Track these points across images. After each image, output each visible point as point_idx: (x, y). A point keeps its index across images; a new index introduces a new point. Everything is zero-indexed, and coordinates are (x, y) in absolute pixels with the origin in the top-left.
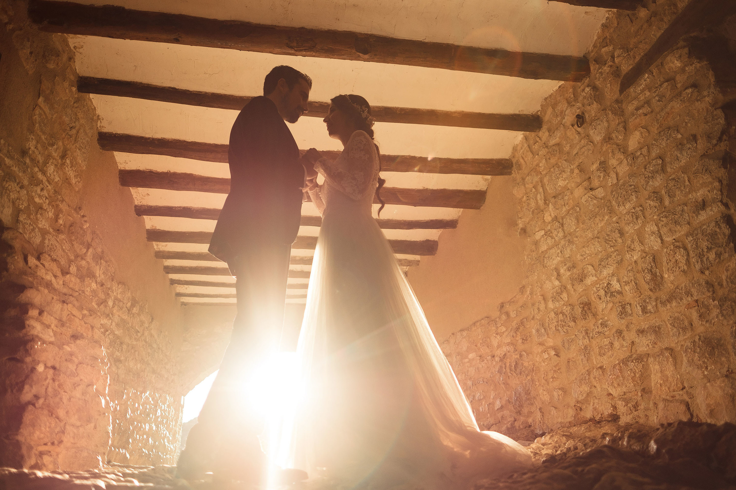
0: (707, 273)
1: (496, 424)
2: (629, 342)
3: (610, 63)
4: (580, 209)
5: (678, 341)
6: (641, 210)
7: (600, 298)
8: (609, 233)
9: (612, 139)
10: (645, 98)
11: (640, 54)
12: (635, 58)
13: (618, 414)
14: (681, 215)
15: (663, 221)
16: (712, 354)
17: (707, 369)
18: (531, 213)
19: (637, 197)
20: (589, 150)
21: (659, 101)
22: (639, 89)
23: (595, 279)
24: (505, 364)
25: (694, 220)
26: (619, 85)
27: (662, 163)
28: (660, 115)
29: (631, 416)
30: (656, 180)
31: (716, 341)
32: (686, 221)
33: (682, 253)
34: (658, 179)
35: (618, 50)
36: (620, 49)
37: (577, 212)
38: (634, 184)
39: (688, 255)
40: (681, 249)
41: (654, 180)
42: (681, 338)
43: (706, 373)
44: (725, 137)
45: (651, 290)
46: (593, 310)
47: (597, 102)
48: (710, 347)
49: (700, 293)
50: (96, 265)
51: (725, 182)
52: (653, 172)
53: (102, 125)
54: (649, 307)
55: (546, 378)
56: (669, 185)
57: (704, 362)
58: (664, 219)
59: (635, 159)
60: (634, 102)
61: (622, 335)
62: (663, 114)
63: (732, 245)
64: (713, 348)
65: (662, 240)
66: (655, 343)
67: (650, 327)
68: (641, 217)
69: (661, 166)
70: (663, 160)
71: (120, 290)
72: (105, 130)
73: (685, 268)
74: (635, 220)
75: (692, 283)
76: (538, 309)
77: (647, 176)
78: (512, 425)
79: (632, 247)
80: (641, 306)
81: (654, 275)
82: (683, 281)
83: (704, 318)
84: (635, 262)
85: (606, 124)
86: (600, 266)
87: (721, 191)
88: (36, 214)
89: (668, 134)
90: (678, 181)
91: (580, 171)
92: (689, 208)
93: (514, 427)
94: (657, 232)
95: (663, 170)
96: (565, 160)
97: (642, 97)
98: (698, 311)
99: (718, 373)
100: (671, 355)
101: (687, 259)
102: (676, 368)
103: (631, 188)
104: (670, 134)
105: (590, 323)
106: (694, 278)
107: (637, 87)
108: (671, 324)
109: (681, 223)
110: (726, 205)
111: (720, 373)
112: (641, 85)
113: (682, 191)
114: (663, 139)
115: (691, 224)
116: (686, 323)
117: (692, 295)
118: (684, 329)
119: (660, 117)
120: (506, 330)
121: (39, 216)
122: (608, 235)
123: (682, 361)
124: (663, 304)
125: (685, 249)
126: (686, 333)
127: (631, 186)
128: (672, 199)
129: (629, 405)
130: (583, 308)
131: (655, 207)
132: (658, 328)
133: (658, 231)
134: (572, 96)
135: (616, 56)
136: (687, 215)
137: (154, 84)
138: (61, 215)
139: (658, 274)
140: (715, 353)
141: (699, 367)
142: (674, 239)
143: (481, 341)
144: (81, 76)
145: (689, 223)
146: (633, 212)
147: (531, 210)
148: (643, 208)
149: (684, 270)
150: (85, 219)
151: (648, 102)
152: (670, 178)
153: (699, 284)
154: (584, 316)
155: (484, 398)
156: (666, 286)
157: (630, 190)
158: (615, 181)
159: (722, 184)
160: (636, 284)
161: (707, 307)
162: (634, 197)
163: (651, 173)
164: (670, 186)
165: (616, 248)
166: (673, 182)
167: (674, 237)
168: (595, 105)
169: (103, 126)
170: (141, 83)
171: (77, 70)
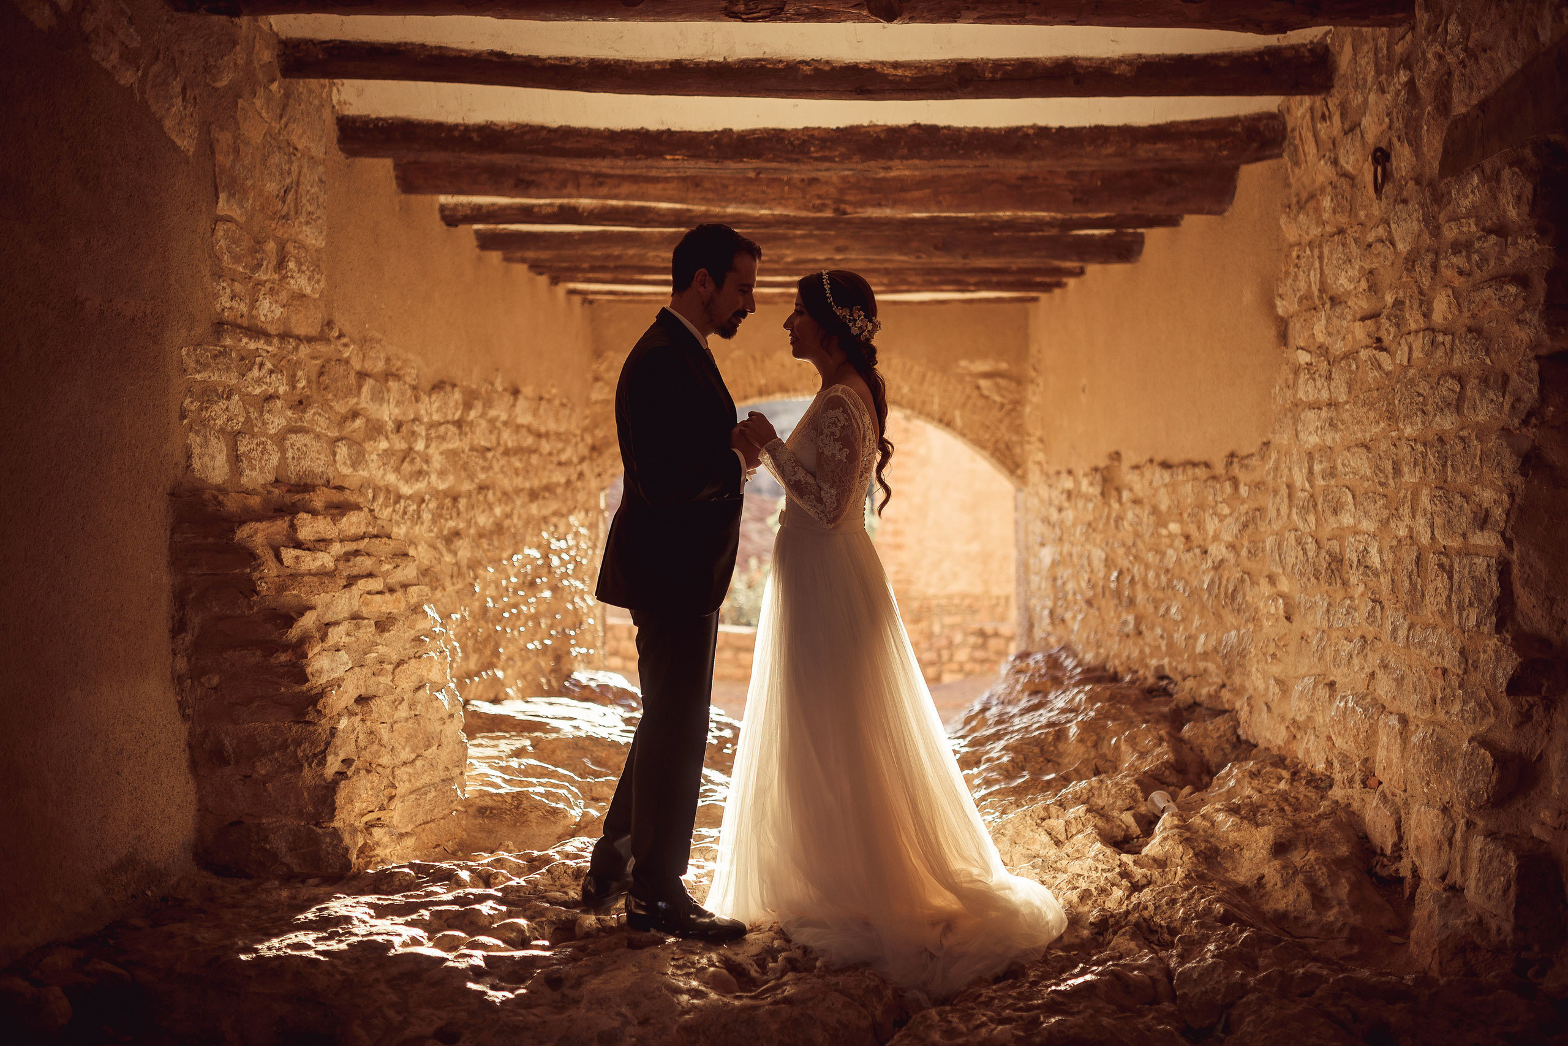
1: (1195, 677)
4: (1358, 368)
7: (1351, 566)
8: (1382, 455)
9: (1415, 270)
10: (1468, 234)
13: (1331, 779)
14: (1458, 514)
15: (1436, 506)
16: (1438, 766)
18: (1296, 300)
19: (1423, 423)
20: (1387, 256)
23: (1352, 522)
24: (1220, 579)
25: (1469, 537)
27: (1459, 394)
29: (1344, 793)
30: (1445, 420)
32: (1461, 529)
33: (1446, 579)
34: (1448, 420)
37: (1352, 372)
39: (1451, 589)
40: (1447, 572)
41: (1442, 417)
42: (1419, 714)
44: (1533, 420)
45: (1406, 606)
46: (1343, 575)
48: (1438, 755)
49: (1451, 662)
50: (381, 405)
51: (1518, 500)
52: (1444, 399)
53: (342, 99)
54: (1400, 633)
55: (1264, 650)
56: (1456, 445)
57: (1427, 772)
59: (1434, 344)
60: (1453, 226)
61: (1365, 650)
63: (1494, 618)
64: (1442, 758)
65: (1432, 534)
66: (1394, 698)
67: (1395, 667)
68: (1420, 465)
69: (1457, 398)
70: (1461, 388)
71: (435, 406)
72: (351, 111)
73: (1445, 608)
74: (1413, 464)
76: (1279, 509)
77: (1437, 400)
78: (1216, 692)
79: (1402, 511)
80: (1393, 623)
83: (1445, 705)
86: (1362, 506)
87: (1508, 515)
88: (261, 413)
90: (1468, 448)
91: (1370, 288)
92: (1470, 509)
93: (1219, 697)
94: (1430, 516)
95: (1458, 409)
97: (1465, 227)
98: (1443, 688)
101: (1449, 596)
102: (1402, 758)
103: (1419, 400)
104: (1477, 348)
105: (1336, 595)
109: (1455, 527)
110: (1509, 543)
112: (1467, 197)
113: (1468, 472)
114: (1467, 351)
115: (1466, 540)
116: (1428, 696)
117: (1443, 657)
118: (1424, 704)
119: (1474, 301)
120: (1231, 514)
121: (266, 416)
122: (1380, 458)
125: (1450, 577)
126: (1424, 712)
127: (1420, 392)
128: (1454, 475)
129: (1345, 774)
136: (1464, 519)
137: (454, 46)
138: (300, 373)
140: (1443, 766)
142: (1444, 547)
143: (1189, 510)
144: (283, 37)
145: (1464, 536)
146: (1413, 448)
147: (1298, 295)
149: (1442, 611)
150: (345, 340)
152: (1461, 433)
153: (1454, 647)
154: (1331, 576)
155: (1183, 620)
157: (1417, 404)
158: (1405, 361)
159: (1513, 500)
161: (1453, 691)
162: (1419, 420)
164: (1457, 449)
165: (1385, 490)
167: (1445, 543)
169: (345, 103)
170: (423, 46)
171: (274, 27)
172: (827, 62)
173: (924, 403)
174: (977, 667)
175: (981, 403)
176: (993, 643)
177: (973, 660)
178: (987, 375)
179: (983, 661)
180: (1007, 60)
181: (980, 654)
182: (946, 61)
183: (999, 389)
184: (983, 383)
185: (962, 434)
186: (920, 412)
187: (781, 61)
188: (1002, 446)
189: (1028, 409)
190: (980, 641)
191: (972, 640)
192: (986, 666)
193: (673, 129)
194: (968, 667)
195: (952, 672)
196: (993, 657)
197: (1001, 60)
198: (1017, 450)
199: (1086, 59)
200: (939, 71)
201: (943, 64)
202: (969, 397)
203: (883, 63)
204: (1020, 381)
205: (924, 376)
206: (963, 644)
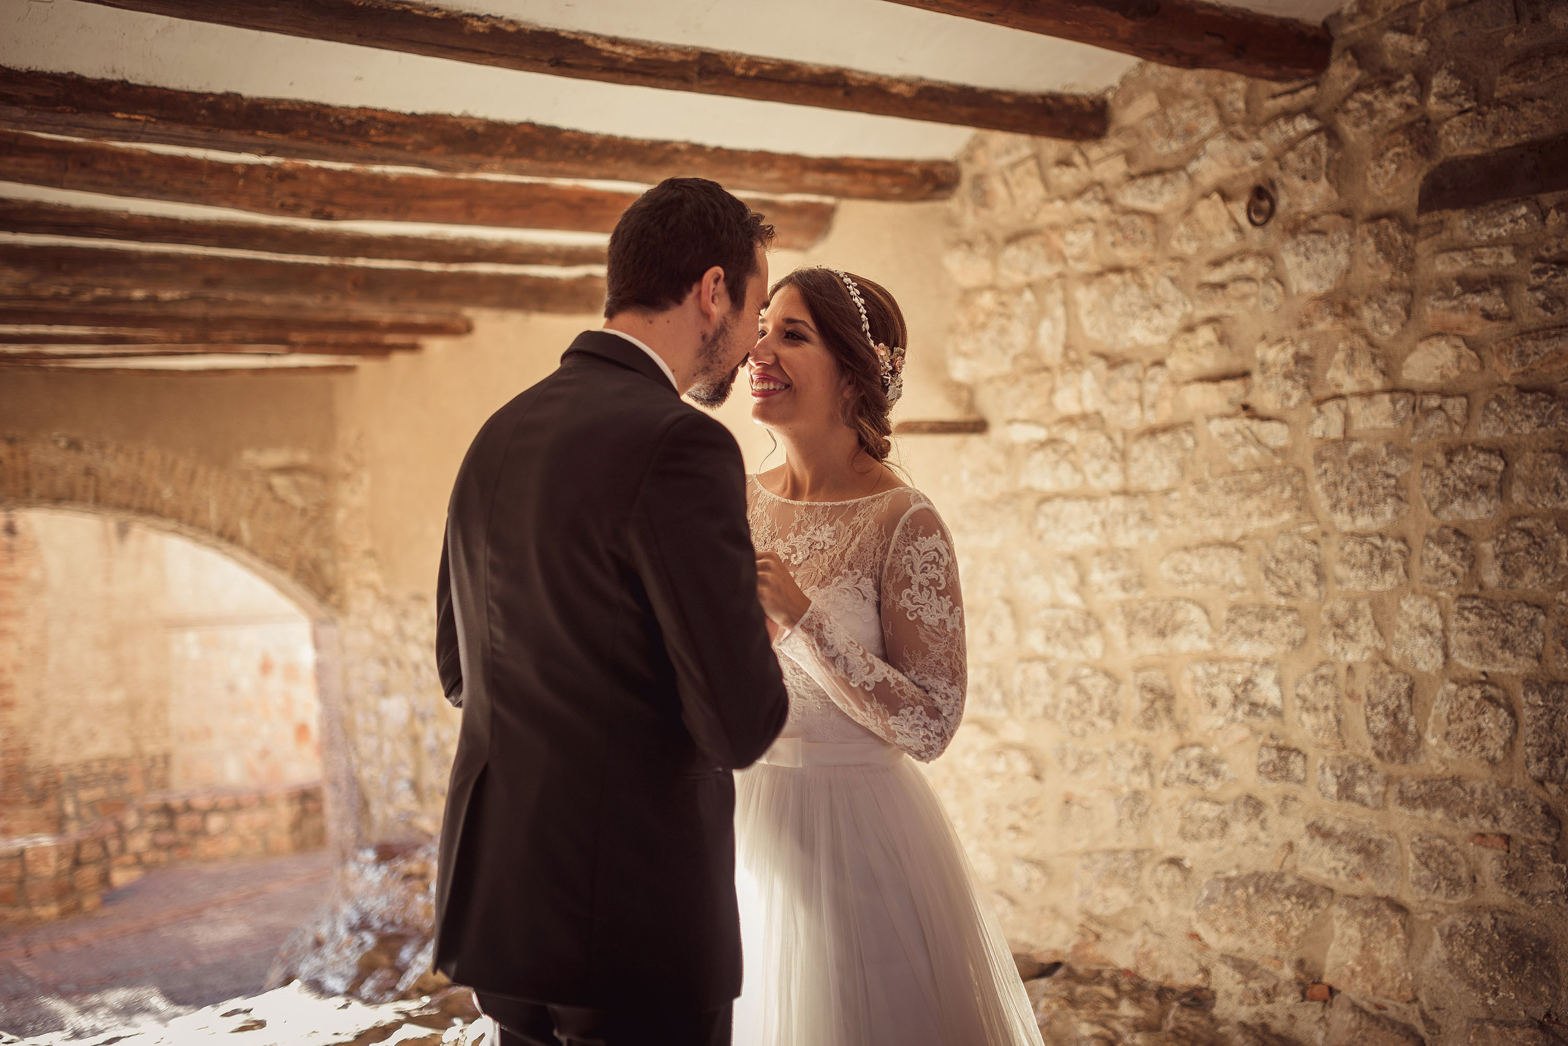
0: (1554, 788)
2: (1279, 841)
3: (1410, 99)
4: (1196, 444)
5: (1426, 900)
6: (1400, 552)
7: (1214, 705)
8: (1282, 556)
9: (1353, 315)
10: (1497, 265)
11: (1517, 134)
12: (1497, 133)
13: (1212, 987)
14: (1525, 631)
15: (1467, 620)
16: (1516, 967)
17: (1497, 995)
18: (1007, 356)
19: (1396, 512)
20: (1267, 300)
21: (1544, 306)
22: (1484, 233)
23: (1204, 645)
25: (1559, 660)
26: (1420, 177)
27: (1503, 472)
28: (1537, 347)
29: (1253, 1010)
30: (1475, 507)
31: (1533, 944)
32: (1531, 649)
33: (1502, 720)
34: (1482, 508)
35: (1444, 73)
36: (1451, 72)
37: (1185, 450)
38: (1398, 475)
39: (1515, 730)
40: (1502, 710)
41: (1468, 504)
42: (1439, 897)
43: (1491, 1002)
45: (1379, 754)
46: (1178, 715)
47: (1330, 181)
48: (1516, 953)
49: (1520, 826)
52: (1469, 481)
54: (1361, 789)
56: (1511, 541)
57: (1492, 979)
58: (1472, 617)
59: (1417, 410)
60: (1459, 259)
61: (1261, 817)
62: (1547, 350)
64: (1524, 958)
65: (1446, 656)
66: (1359, 876)
67: (1351, 835)
68: (1397, 568)
69: (1498, 477)
70: (1506, 465)
73: (1499, 754)
74: (1377, 569)
75: (1506, 795)
76: (991, 635)
77: (1451, 483)
79: (1351, 629)
80: (1338, 777)
81: (1398, 728)
82: (1480, 777)
83: (1516, 884)
84: (1350, 668)
85: (1343, 260)
86: (1233, 627)
89: (1548, 412)
90: (1540, 545)
91: (1220, 339)
92: (1552, 623)
94: (1439, 634)
95: (1502, 492)
96: (1173, 280)
97: (1488, 259)
98: (1505, 863)
99: (1522, 1013)
100: (1403, 926)
101: (1510, 738)
102: (1407, 957)
103: (1386, 482)
104: (1552, 413)
105: (1164, 740)
106: (1511, 781)
107: (1482, 223)
108: (1418, 857)
109: (1518, 648)
111: (1525, 1012)
112: (1498, 225)
113: (1545, 576)
114: (1528, 417)
115: (1544, 662)
116: (1463, 872)
117: (1496, 820)
118: (1455, 884)
119: (1536, 353)
122: (1278, 561)
123: (1426, 948)
124: (1405, 800)
125: (1512, 714)
126: (1456, 894)
127: (1388, 476)
128: (1509, 579)
129: (1253, 983)
130: (1153, 702)
131: (1454, 574)
132: (1377, 846)
133: (1443, 631)
134: (1241, 105)
135: (1435, 90)
136: (1539, 636)
139: (1411, 727)
140: (1525, 968)
141: (1475, 985)
142: (1484, 673)
145: (1539, 657)
146: (1377, 548)
147: (1011, 351)
148: (1410, 549)
149: (1494, 758)
151: (1500, 282)
152: (1520, 524)
153: (1525, 806)
154: (1148, 721)
156: (1423, 760)
157: (1384, 488)
158: (1335, 432)
160: (1339, 721)
161: (1532, 865)
162: (1389, 510)
163: (1466, 484)
164: (1514, 544)
165: (1293, 603)
166: (1526, 541)
167: (1486, 668)
168: (1322, 187)
172: (512, 22)
173: (195, 512)
174: (163, 856)
175: (275, 508)
176: (184, 822)
177: (155, 846)
178: (285, 470)
179: (169, 847)
180: (766, 58)
181: (165, 838)
182: (686, 48)
183: (299, 488)
184: (280, 482)
185: (253, 551)
186: (191, 524)
187: (437, 9)
188: (307, 565)
189: (341, 515)
190: (163, 820)
191: (152, 820)
192: (176, 853)
193: (131, 81)
194: (149, 857)
195: (125, 867)
196: (183, 837)
197: (758, 57)
198: (329, 570)
199: (860, 72)
200: (675, 57)
201: (682, 50)
202: (258, 501)
203: (597, 37)
204: (325, 476)
205: (193, 475)
206: (140, 827)
